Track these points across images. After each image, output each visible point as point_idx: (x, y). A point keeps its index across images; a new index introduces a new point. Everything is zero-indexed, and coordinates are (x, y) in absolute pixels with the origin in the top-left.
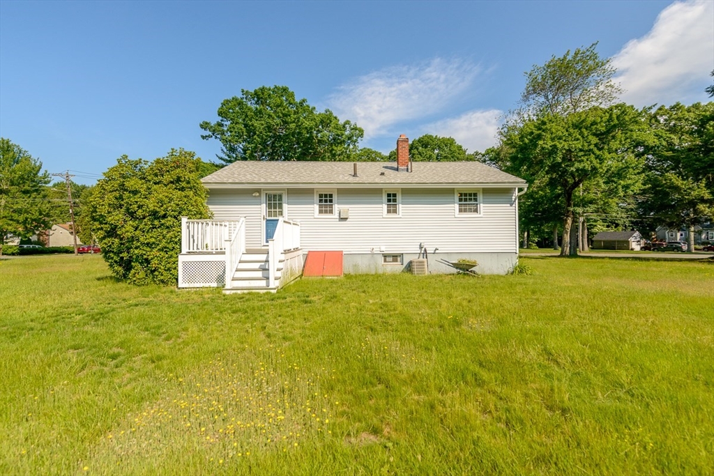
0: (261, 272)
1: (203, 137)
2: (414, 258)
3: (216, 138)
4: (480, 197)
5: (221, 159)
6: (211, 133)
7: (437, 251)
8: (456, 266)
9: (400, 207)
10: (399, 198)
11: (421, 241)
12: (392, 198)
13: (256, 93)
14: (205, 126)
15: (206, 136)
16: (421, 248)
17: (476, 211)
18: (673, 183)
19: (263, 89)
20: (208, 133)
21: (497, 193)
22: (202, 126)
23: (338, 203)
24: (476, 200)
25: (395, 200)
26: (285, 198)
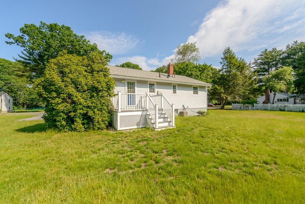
0: (162, 119)
1: (7, 43)
2: (181, 111)
3: (18, 45)
4: (198, 89)
5: (22, 58)
6: (14, 41)
7: (188, 108)
8: (198, 113)
9: (177, 91)
10: (177, 87)
11: (183, 104)
12: (174, 87)
13: (51, 25)
14: (9, 36)
15: (10, 43)
16: (183, 107)
17: (197, 94)
18: (216, 87)
19: (56, 25)
20: (12, 40)
21: (202, 88)
22: (6, 36)
23: (157, 88)
24: (197, 90)
25: (175, 88)
26: (136, 84)
